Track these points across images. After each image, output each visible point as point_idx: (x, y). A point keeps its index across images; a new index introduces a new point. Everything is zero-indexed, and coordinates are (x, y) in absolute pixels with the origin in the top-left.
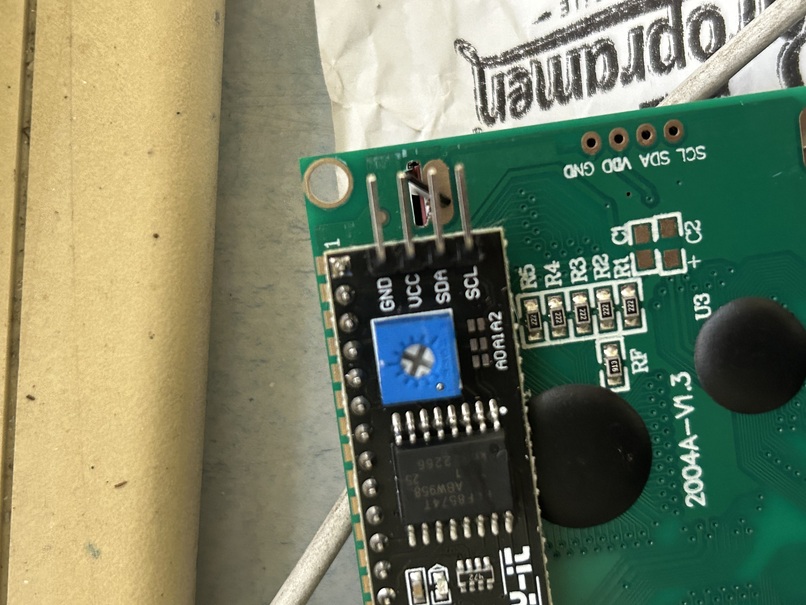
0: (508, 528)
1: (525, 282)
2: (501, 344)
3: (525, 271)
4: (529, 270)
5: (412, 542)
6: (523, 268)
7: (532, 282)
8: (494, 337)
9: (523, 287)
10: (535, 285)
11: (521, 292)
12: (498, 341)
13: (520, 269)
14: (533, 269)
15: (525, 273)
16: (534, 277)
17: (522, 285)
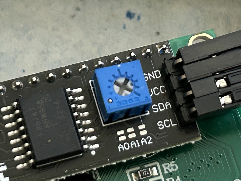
0: (20, 166)
1: (167, 166)
2: (134, 146)
3: (173, 165)
4: (174, 167)
5: (3, 109)
6: (175, 163)
7: (167, 170)
8: (137, 141)
9: (163, 165)
10: (166, 172)
11: (161, 165)
12: (135, 143)
13: (174, 162)
14: (175, 170)
15: (172, 165)
16: (171, 171)
17: (165, 164)
